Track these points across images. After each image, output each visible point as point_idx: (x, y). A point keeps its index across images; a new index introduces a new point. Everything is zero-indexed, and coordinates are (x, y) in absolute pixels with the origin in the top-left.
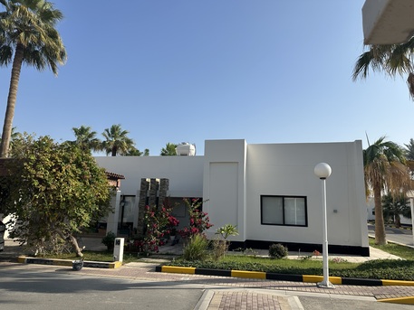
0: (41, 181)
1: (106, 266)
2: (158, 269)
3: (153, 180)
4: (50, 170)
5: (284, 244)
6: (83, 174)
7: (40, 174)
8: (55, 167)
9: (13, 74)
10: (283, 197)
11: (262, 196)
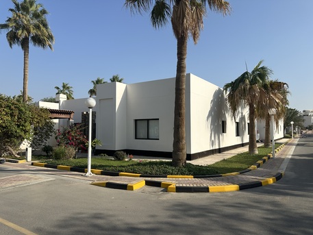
2: (32, 164)
9: (25, 55)
10: (148, 120)
11: (136, 121)
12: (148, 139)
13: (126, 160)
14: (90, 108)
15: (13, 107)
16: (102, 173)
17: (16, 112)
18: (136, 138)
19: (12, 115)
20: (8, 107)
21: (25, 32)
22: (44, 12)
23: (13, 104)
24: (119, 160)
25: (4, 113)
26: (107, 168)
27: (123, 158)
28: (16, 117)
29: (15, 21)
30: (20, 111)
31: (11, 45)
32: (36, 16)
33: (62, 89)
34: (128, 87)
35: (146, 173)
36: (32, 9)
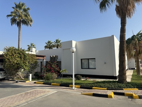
0: (8, 59)
1: (24, 82)
2: (35, 83)
3: (53, 56)
4: (11, 56)
5: (81, 75)
6: (21, 56)
7: (8, 57)
8: (12, 55)
9: (19, 29)
10: (88, 59)
11: (81, 59)
12: (89, 68)
13: (82, 80)
14: (73, 52)
15: (21, 54)
16: (81, 88)
17: (23, 56)
18: (82, 68)
19: (21, 58)
20: (19, 53)
21: (20, 18)
22: (28, 9)
23: (21, 52)
24: (79, 79)
25: (17, 56)
26: (82, 85)
27: (81, 79)
28: (23, 59)
29: (15, 13)
30: (24, 55)
31: (12, 24)
32: (25, 10)
33: (30, 46)
34: (77, 43)
35: (109, 87)
36: (23, 7)
